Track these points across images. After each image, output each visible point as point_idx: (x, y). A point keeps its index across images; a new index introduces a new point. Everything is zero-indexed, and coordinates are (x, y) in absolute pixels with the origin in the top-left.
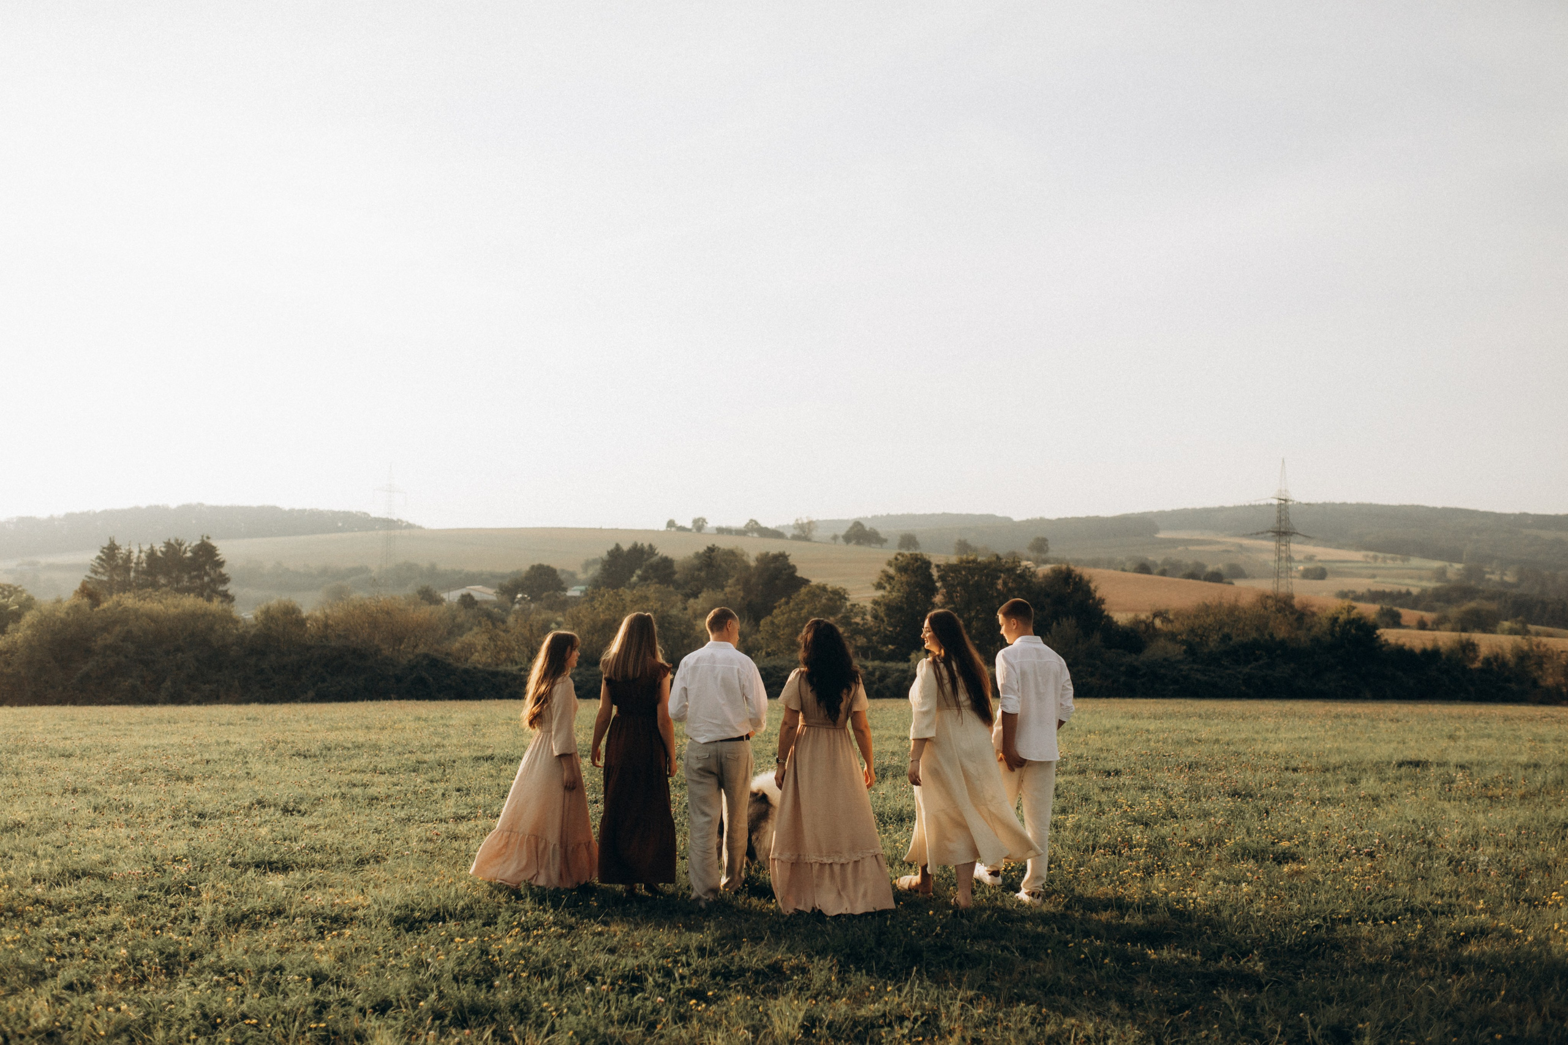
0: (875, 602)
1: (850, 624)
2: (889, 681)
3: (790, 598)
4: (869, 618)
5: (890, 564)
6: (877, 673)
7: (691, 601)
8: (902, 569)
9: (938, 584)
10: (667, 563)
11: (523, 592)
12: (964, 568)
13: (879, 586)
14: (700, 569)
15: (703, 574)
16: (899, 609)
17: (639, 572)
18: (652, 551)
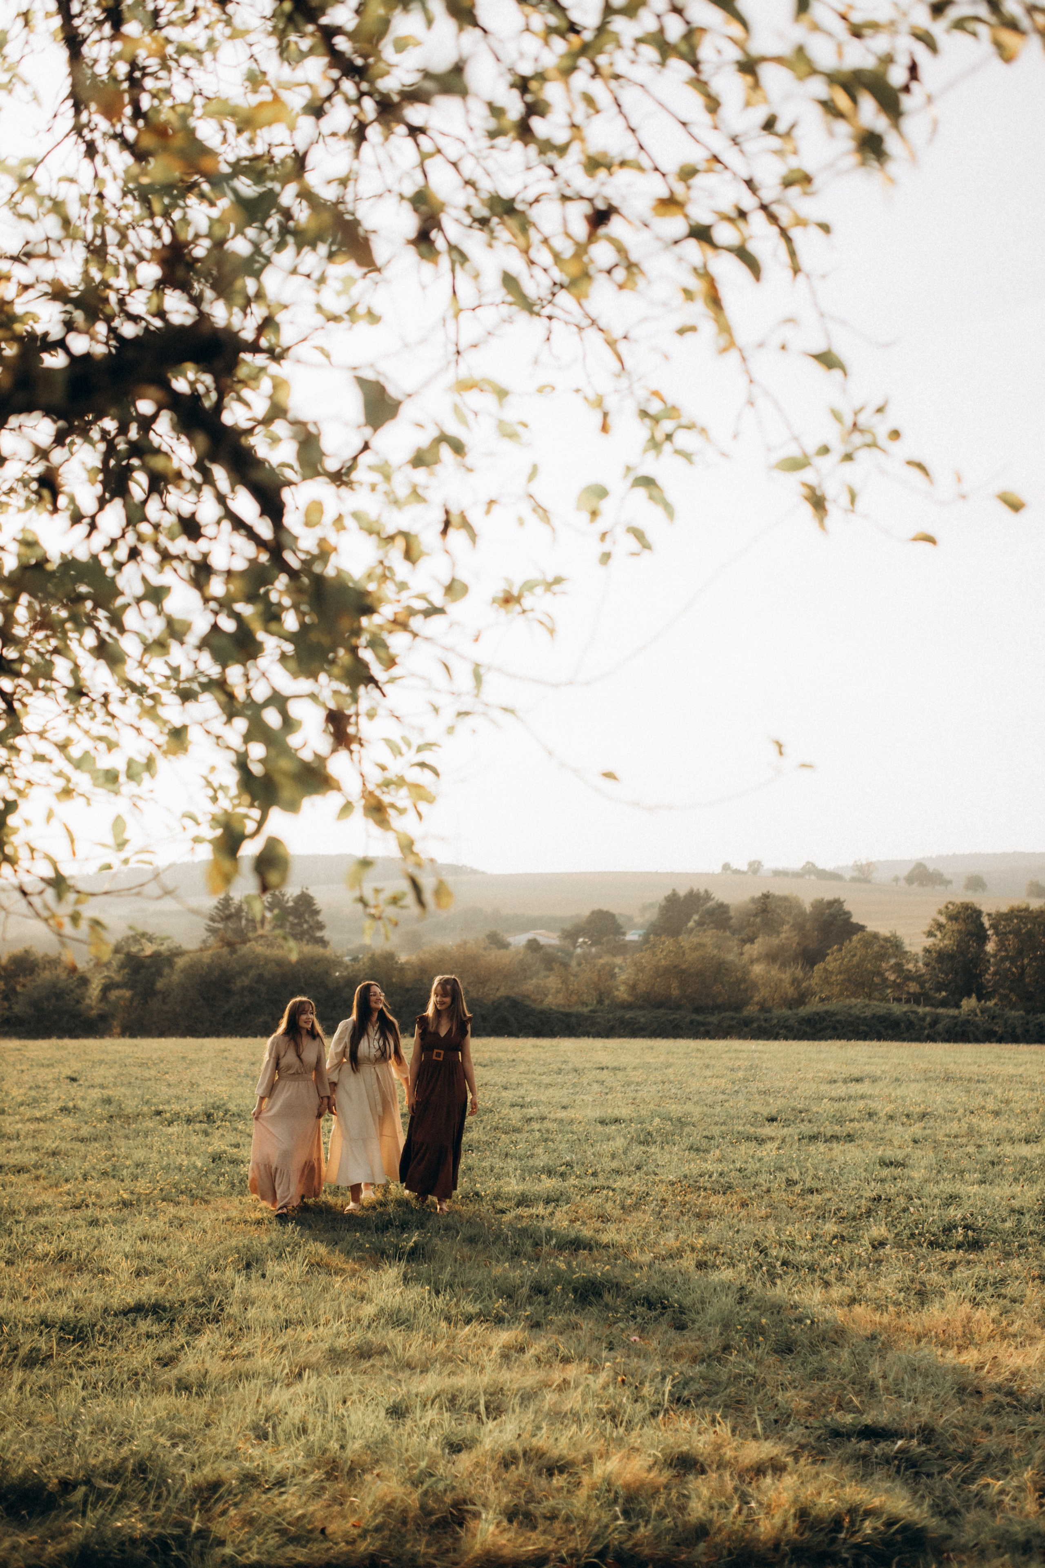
0: (927, 951)
1: (902, 971)
2: (940, 1027)
3: (842, 944)
4: (920, 964)
5: (940, 912)
6: (928, 1019)
7: (748, 946)
8: (952, 918)
9: (990, 932)
10: (723, 908)
11: (584, 936)
12: (1017, 917)
13: (930, 934)
14: (756, 915)
15: (758, 920)
16: (951, 957)
17: (696, 917)
18: (708, 896)
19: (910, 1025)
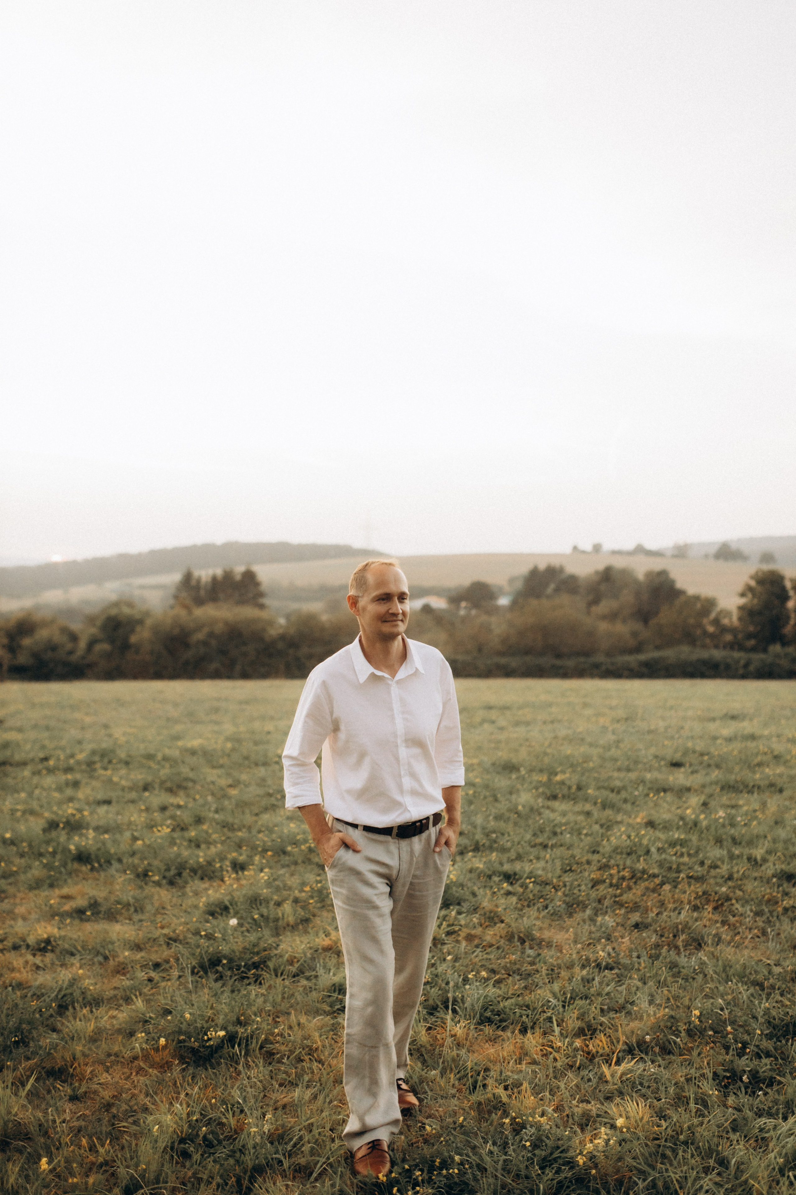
0: (741, 608)
1: (720, 625)
2: (752, 668)
3: (671, 605)
4: (735, 619)
5: (752, 577)
6: (742, 662)
7: (594, 609)
8: (762, 582)
10: (573, 578)
11: (465, 601)
13: (743, 595)
14: (600, 583)
15: (602, 586)
16: (760, 613)
17: (553, 586)
18: (561, 570)
19: (728, 667)
